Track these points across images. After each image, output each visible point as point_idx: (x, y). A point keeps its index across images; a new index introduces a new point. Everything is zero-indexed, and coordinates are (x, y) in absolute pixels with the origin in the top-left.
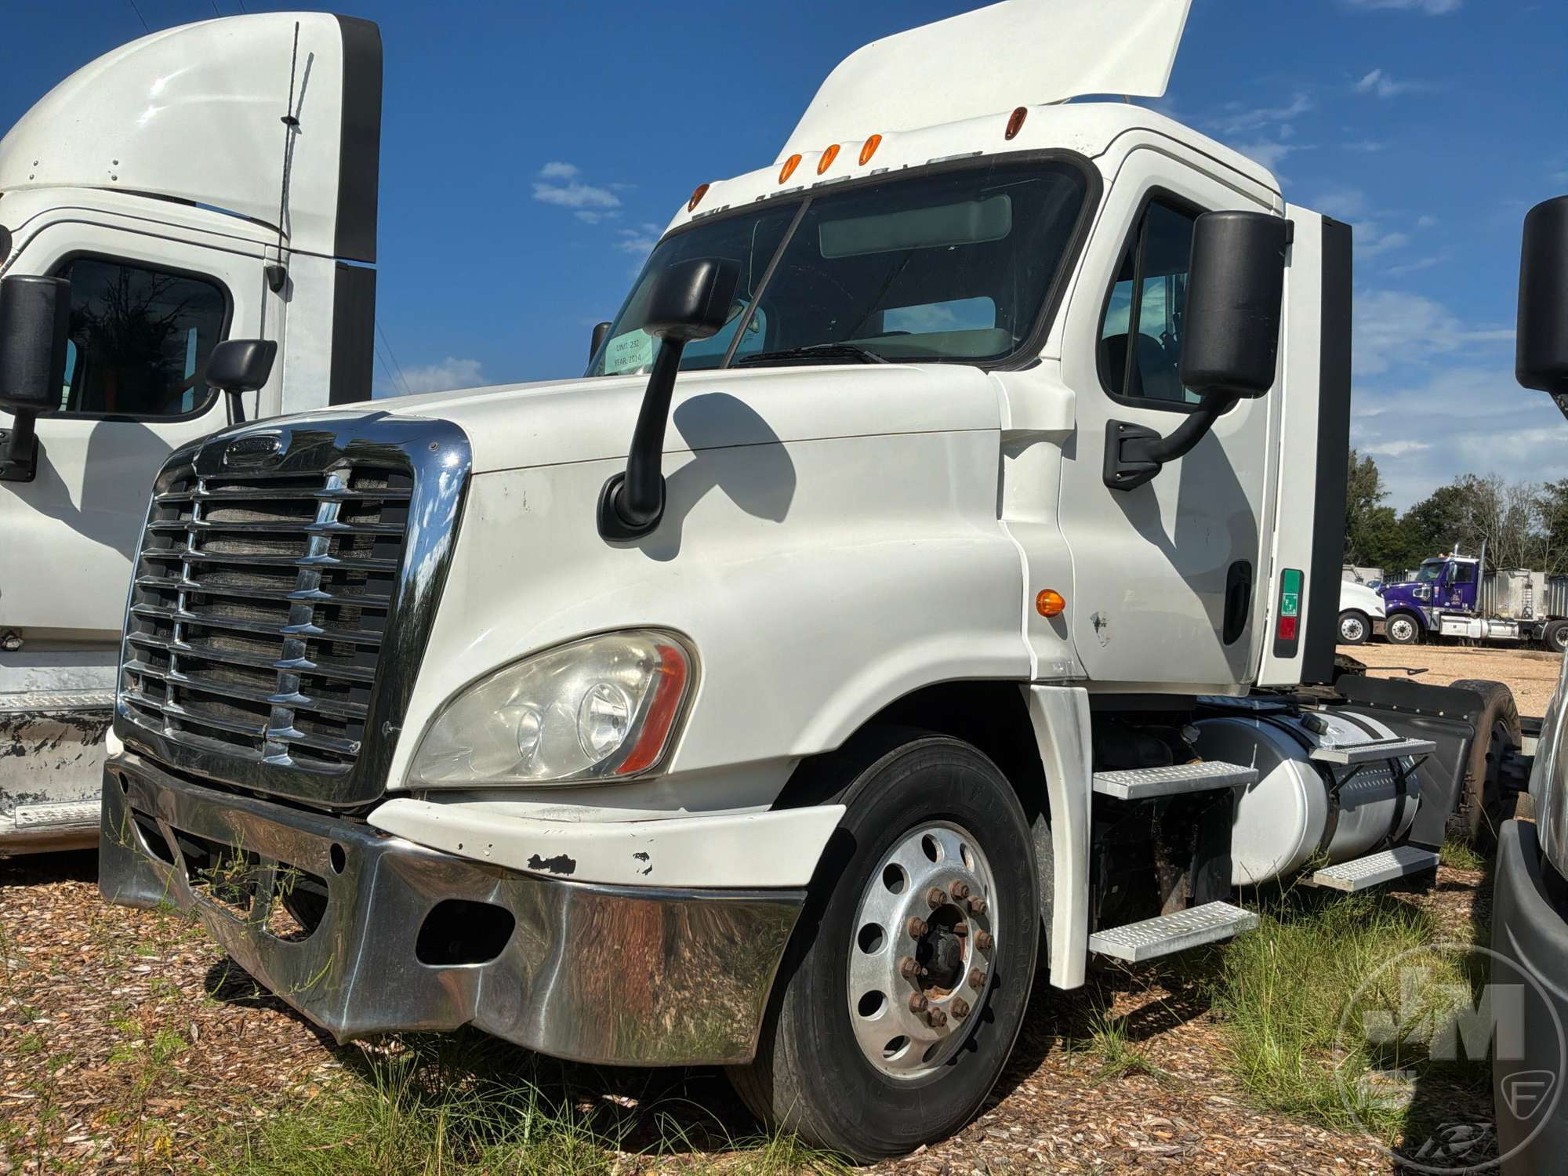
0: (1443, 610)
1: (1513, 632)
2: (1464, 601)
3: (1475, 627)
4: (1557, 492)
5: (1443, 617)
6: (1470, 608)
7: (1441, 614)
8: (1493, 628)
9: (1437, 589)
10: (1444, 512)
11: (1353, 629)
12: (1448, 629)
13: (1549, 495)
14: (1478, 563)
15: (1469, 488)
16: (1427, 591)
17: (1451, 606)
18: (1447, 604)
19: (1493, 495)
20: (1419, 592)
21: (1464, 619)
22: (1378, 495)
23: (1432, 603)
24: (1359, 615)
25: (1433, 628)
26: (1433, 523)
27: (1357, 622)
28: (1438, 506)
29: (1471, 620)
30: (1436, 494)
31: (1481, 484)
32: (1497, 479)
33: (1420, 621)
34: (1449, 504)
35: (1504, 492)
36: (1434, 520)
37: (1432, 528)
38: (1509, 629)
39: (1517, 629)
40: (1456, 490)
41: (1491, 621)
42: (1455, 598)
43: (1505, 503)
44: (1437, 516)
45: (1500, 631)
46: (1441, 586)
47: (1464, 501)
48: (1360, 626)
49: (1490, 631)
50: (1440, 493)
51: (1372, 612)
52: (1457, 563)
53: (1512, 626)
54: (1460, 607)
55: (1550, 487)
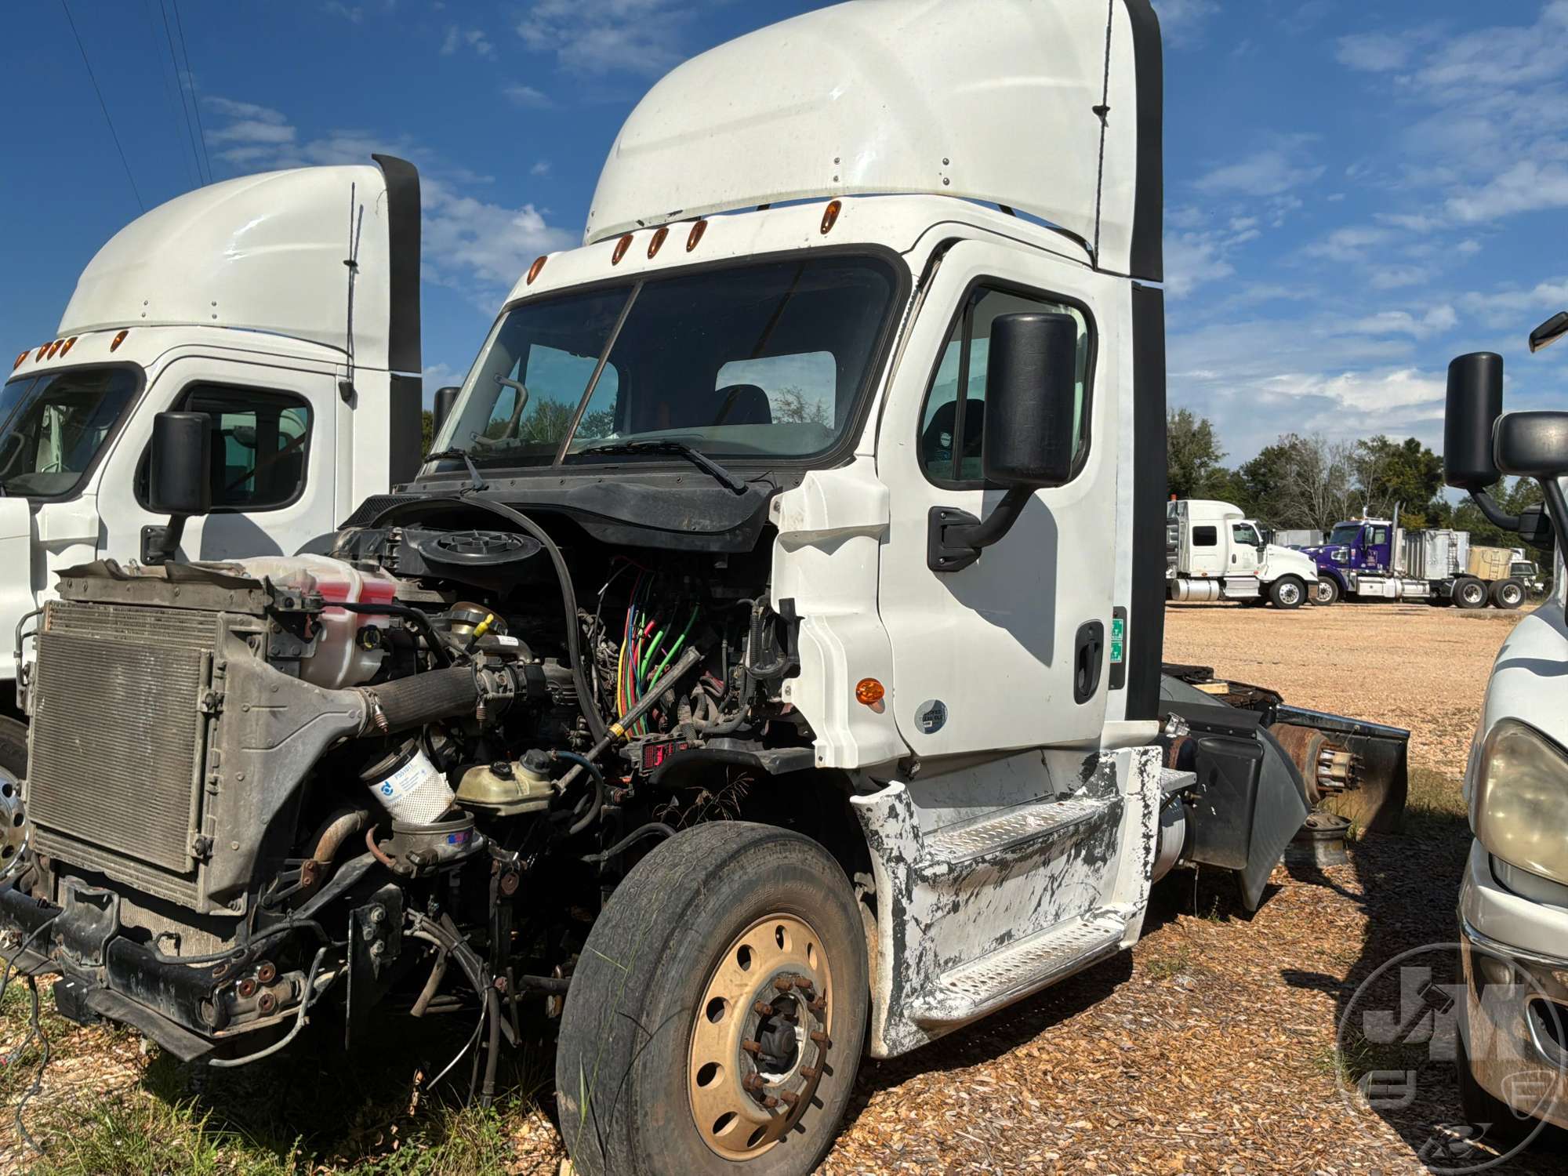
0: (1360, 571)
1: (1424, 590)
2: (1379, 562)
3: (1389, 587)
4: (1369, 448)
5: (1360, 578)
6: (1384, 568)
7: (1358, 575)
8: (1406, 587)
9: (1353, 551)
10: (1270, 471)
11: (1290, 593)
12: (1365, 590)
13: (1363, 452)
14: (1391, 526)
15: (1293, 447)
16: (1344, 553)
17: (1367, 568)
18: (1363, 565)
19: (1316, 453)
20: (1335, 556)
21: (1379, 579)
22: (1217, 457)
23: (1350, 565)
24: (1294, 579)
25: (1351, 589)
26: (1260, 481)
27: (1293, 587)
28: (1264, 465)
29: (1386, 580)
30: (1263, 454)
31: (1304, 443)
32: (1321, 438)
33: (1339, 583)
34: (1275, 463)
35: (1327, 450)
36: (1261, 478)
37: (1260, 486)
38: (1421, 587)
39: (1428, 587)
40: (1281, 449)
41: (1404, 581)
42: (1371, 559)
43: (1328, 460)
44: (1264, 475)
45: (1413, 590)
46: (1358, 548)
47: (1290, 459)
48: (1297, 590)
49: (1403, 590)
50: (1267, 453)
51: (1307, 577)
52: (1371, 526)
53: (1424, 585)
54: (1375, 568)
55: (1363, 444)
